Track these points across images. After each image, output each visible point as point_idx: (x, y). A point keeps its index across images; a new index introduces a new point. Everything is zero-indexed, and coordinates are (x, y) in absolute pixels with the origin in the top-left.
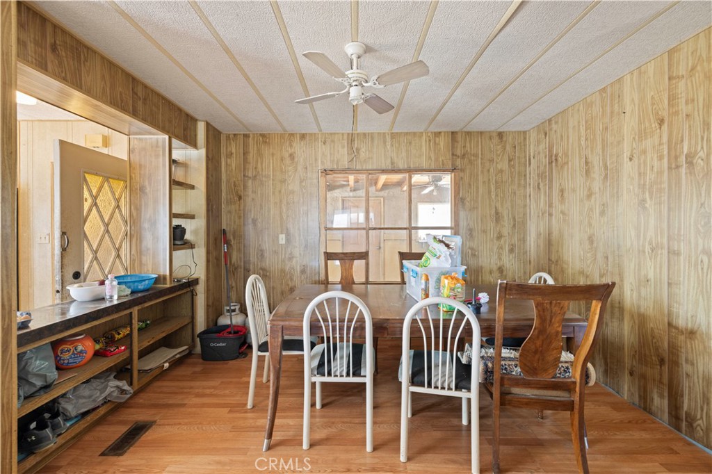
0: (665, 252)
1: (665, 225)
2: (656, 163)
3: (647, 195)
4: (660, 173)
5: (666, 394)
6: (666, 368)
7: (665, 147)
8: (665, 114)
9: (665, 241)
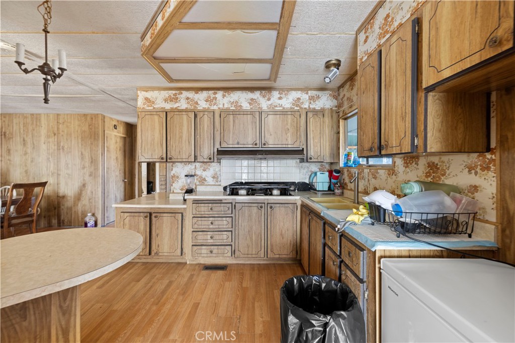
0: (56, 174)
1: (56, 166)
2: (53, 147)
3: (50, 157)
4: (55, 150)
5: (56, 218)
6: (56, 210)
7: (56, 142)
8: (56, 132)
9: (56, 171)
